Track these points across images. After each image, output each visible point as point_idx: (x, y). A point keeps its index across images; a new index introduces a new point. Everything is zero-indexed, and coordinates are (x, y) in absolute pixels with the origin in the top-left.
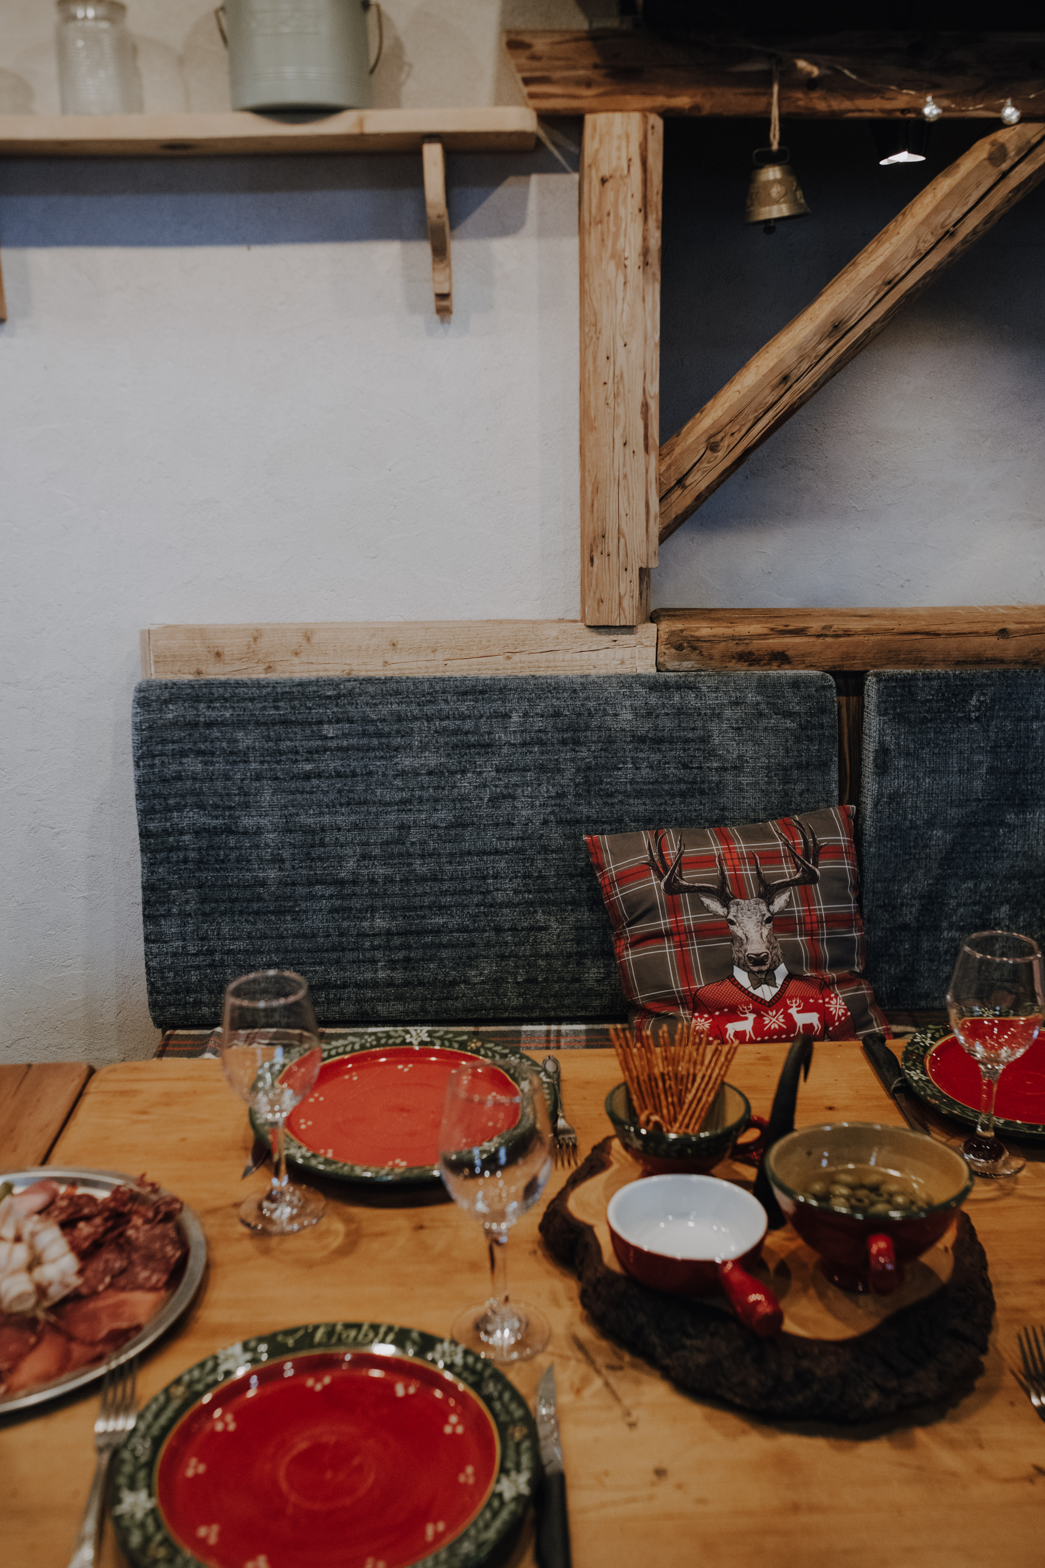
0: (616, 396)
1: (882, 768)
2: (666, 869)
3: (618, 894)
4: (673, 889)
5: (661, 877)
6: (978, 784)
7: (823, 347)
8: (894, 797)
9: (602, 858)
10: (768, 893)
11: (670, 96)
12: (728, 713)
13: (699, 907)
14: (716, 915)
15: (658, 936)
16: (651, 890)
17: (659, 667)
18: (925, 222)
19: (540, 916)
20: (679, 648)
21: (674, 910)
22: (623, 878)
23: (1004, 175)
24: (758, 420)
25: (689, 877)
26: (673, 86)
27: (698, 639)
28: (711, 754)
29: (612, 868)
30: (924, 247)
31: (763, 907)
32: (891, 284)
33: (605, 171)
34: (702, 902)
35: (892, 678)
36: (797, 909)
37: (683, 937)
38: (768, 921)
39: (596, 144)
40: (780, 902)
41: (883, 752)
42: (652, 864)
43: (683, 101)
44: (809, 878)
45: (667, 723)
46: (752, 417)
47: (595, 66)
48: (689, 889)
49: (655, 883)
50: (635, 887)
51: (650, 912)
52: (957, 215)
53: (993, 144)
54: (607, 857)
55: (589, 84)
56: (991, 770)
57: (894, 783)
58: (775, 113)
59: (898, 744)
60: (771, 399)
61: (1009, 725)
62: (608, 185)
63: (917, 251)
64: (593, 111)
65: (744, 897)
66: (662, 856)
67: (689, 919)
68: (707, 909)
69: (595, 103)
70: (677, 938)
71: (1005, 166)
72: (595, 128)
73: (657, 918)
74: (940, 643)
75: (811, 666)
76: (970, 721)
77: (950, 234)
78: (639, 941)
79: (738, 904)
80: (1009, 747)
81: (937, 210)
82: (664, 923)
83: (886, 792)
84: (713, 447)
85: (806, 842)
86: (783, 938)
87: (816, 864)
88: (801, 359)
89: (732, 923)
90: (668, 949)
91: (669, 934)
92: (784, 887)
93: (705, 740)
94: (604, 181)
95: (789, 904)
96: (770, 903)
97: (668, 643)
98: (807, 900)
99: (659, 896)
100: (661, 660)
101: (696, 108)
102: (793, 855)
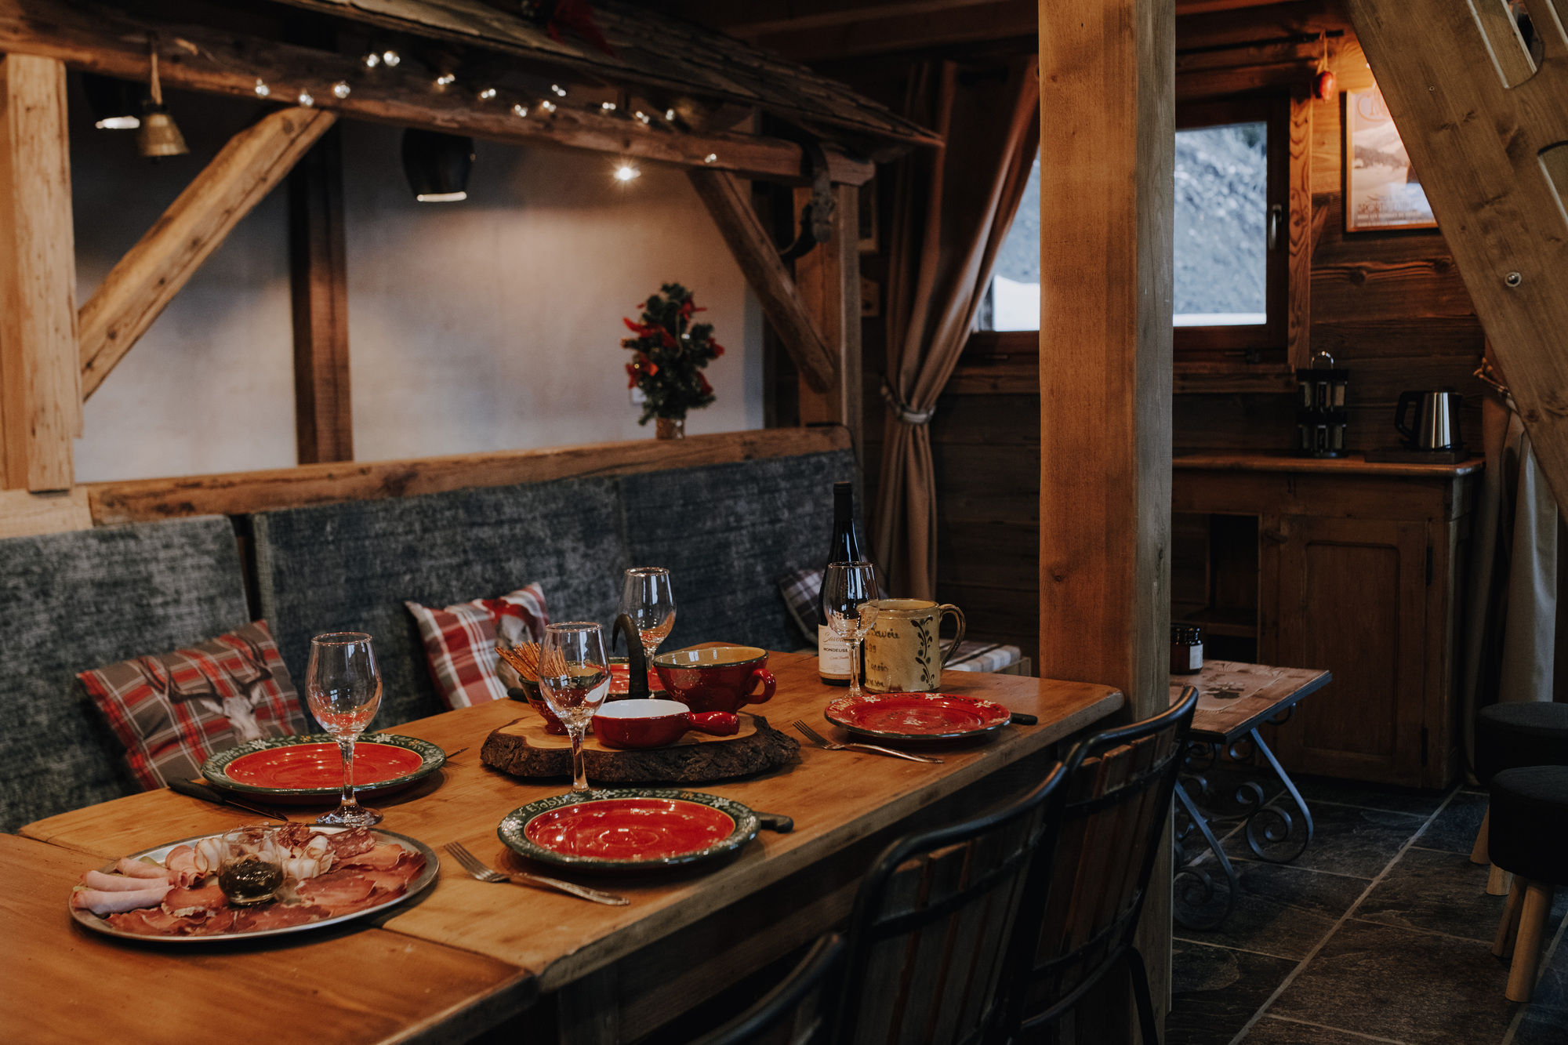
0: (47, 289)
1: (280, 588)
2: (163, 685)
3: (129, 714)
4: (176, 699)
5: (162, 692)
6: (341, 593)
7: (188, 257)
8: (292, 609)
9: (103, 688)
10: (246, 690)
11: (76, 50)
12: (162, 554)
13: (202, 710)
14: (216, 714)
15: (173, 742)
16: (158, 704)
17: (95, 522)
18: (248, 169)
19: (39, 760)
20: (110, 505)
21: (183, 716)
22: (131, 699)
23: (293, 142)
24: (144, 313)
25: (184, 688)
26: (80, 44)
27: (126, 497)
28: (154, 592)
29: (117, 694)
30: (248, 187)
31: (246, 701)
32: (229, 212)
33: (29, 102)
34: (203, 706)
35: (276, 514)
36: (268, 699)
37: (195, 737)
38: (252, 712)
39: (20, 79)
40: (256, 694)
41: (278, 574)
42: (149, 683)
43: (86, 56)
44: (266, 676)
45: (119, 571)
46: (140, 311)
47: (21, 18)
48: (191, 697)
49: (161, 698)
50: (144, 705)
51: (164, 722)
52: (267, 166)
53: (284, 119)
54: (108, 686)
55: (15, 31)
56: (348, 580)
57: (290, 597)
58: (155, 76)
59: (288, 566)
60: (153, 297)
61: (351, 544)
62: (33, 113)
63: (244, 191)
64: (15, 52)
65: (230, 695)
66: (155, 677)
67: (197, 720)
68: (208, 710)
69: (18, 46)
70: (190, 740)
71: (293, 135)
72: (18, 66)
73: (170, 726)
74: (294, 488)
75: (210, 512)
76: (328, 543)
77: (264, 180)
78: (157, 751)
79: (228, 702)
80: (354, 560)
81: (254, 161)
82: (177, 729)
83: (286, 605)
84: (112, 335)
85: (252, 649)
86: (266, 724)
87: (265, 664)
88: (173, 266)
89: (228, 717)
90: (185, 750)
91: (183, 737)
92: (254, 683)
93: (148, 579)
94: (28, 109)
95: (262, 696)
96: (249, 697)
97: (102, 501)
98: (272, 691)
99: (168, 707)
100: (97, 516)
101: (94, 63)
102: (247, 659)
